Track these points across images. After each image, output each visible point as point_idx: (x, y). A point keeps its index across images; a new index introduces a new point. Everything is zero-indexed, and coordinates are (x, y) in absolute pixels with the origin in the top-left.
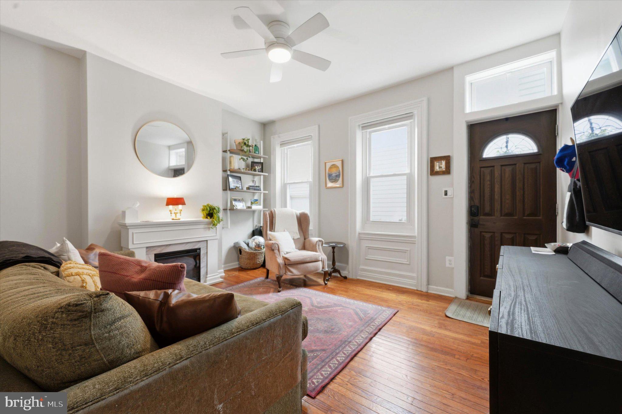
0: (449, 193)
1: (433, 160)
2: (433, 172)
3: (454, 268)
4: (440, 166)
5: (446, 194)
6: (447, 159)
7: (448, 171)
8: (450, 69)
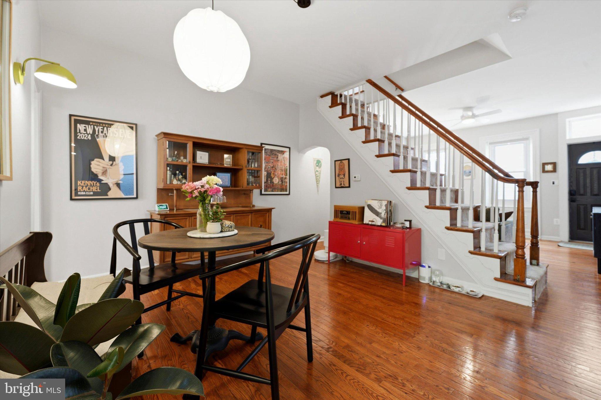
0: (555, 183)
1: (544, 165)
2: (544, 171)
3: (559, 225)
4: (549, 168)
5: (553, 183)
6: (554, 164)
7: (554, 170)
8: (556, 114)
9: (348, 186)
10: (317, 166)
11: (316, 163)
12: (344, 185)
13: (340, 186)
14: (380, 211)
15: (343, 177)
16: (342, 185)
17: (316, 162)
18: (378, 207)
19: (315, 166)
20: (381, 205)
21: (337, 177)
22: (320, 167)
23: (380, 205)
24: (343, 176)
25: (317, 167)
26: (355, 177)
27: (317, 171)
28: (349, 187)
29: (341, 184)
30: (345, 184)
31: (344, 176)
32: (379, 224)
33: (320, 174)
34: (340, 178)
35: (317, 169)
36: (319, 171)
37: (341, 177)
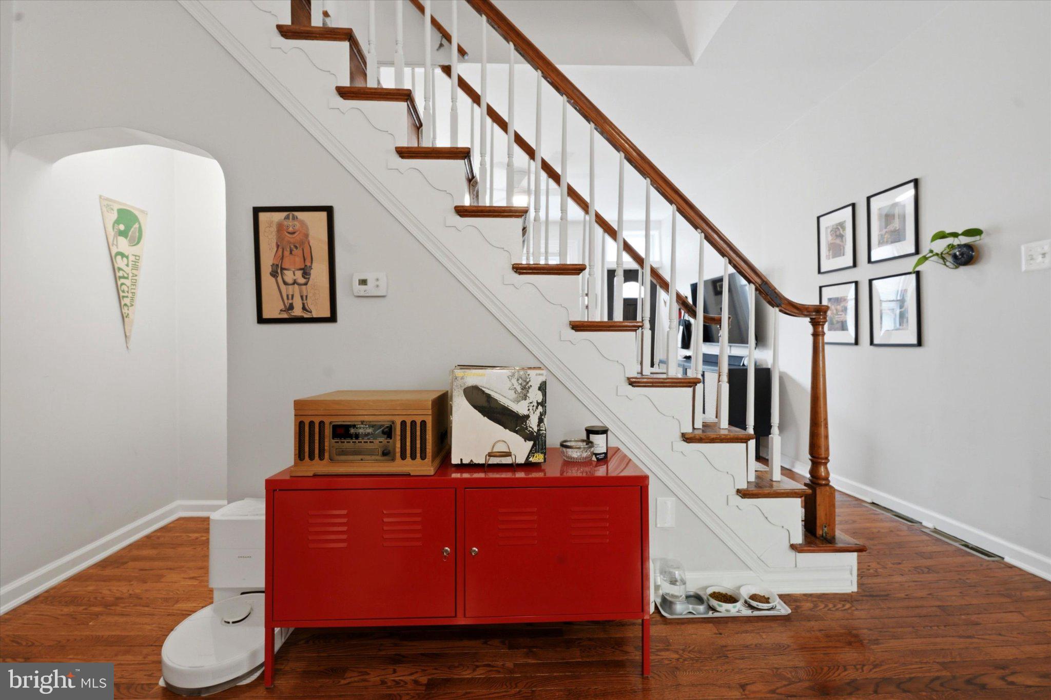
9: (327, 314)
10: (123, 234)
11: (117, 222)
12: (304, 308)
13: (285, 316)
14: (521, 408)
15: (302, 280)
16: (298, 312)
17: (114, 216)
18: (512, 395)
19: (111, 233)
20: (524, 388)
21: (268, 281)
22: (136, 241)
23: (519, 389)
24: (299, 274)
25: (122, 240)
26: (363, 282)
27: (122, 255)
28: (332, 318)
29: (291, 307)
30: (310, 305)
31: (306, 273)
32: (521, 460)
33: (136, 267)
34: (285, 283)
35: (123, 244)
36: (131, 258)
37: (289, 276)
